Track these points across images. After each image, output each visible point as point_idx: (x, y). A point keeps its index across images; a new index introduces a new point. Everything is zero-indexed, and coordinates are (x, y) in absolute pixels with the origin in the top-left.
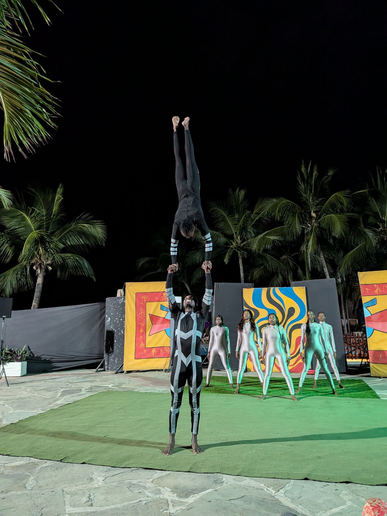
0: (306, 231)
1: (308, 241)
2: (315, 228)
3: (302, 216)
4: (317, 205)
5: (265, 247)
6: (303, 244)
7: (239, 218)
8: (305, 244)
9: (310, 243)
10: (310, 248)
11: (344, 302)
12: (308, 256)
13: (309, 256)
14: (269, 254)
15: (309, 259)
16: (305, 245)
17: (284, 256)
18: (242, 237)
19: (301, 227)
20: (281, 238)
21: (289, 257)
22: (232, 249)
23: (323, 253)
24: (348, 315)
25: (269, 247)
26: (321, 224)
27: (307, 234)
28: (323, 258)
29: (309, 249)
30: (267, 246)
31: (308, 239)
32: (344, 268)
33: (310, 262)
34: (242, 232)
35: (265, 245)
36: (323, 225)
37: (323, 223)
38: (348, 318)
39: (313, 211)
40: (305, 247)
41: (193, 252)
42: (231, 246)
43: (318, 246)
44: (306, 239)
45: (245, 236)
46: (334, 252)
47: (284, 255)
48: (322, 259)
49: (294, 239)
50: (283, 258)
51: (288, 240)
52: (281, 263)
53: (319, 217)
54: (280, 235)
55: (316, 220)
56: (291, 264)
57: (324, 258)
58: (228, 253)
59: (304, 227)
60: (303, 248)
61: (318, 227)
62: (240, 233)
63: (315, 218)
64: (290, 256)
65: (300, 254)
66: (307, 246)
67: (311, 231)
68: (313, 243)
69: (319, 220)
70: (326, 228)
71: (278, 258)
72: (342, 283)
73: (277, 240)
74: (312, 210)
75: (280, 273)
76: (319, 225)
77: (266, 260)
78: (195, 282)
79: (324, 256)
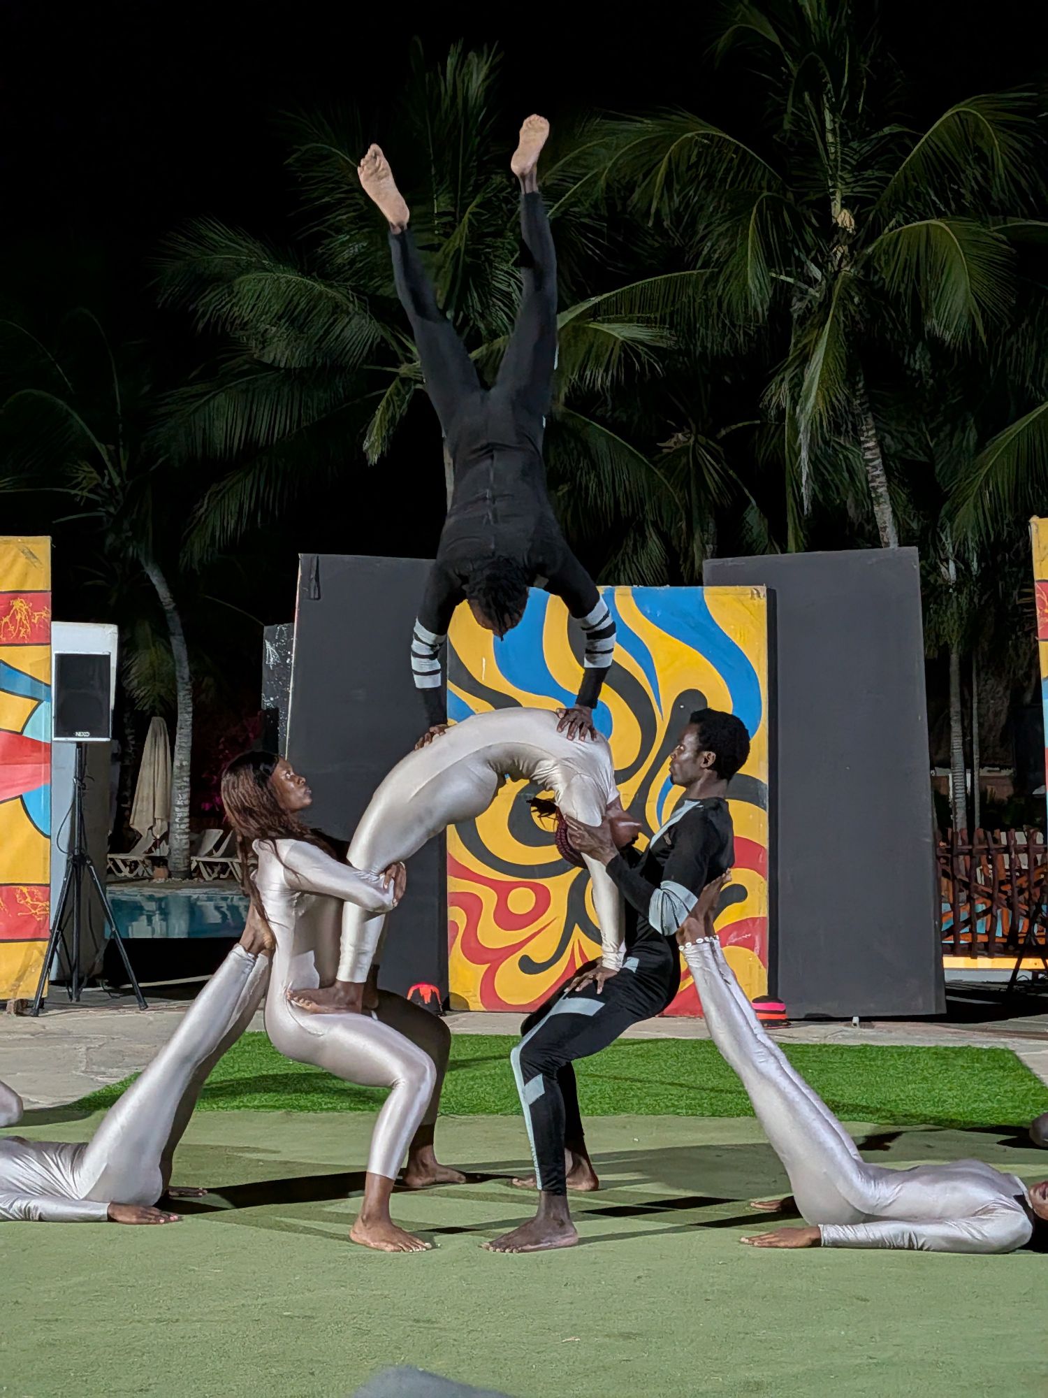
0: (797, 306)
1: (805, 359)
2: (846, 289)
3: (778, 220)
4: (862, 165)
5: (581, 377)
6: (776, 373)
7: (452, 214)
8: (788, 375)
9: (815, 370)
10: (813, 394)
11: (966, 682)
12: (801, 436)
13: (803, 439)
14: (602, 421)
15: (804, 454)
16: (787, 379)
17: (680, 435)
18: (466, 319)
19: (773, 279)
20: (666, 333)
21: (702, 439)
22: (405, 381)
23: (877, 428)
24: (975, 747)
25: (599, 378)
26: (876, 272)
27: (802, 320)
28: (877, 451)
29: (807, 398)
30: (588, 373)
31: (805, 346)
32: (976, 507)
33: (805, 471)
34: (465, 289)
35: (583, 368)
36: (887, 275)
37: (887, 263)
38: (976, 762)
39: (843, 199)
40: (785, 385)
41: (199, 388)
42: (404, 370)
43: (852, 386)
44: (796, 345)
45: (482, 316)
46: (932, 425)
47: (681, 430)
48: (868, 456)
49: (734, 341)
50: (671, 443)
51: (705, 348)
52: (659, 469)
53: (868, 230)
54: (663, 321)
55: (852, 248)
56: (712, 480)
57: (882, 452)
58: (383, 403)
59: (791, 280)
60: (778, 393)
61: (861, 284)
62: (454, 300)
63: (849, 235)
64: (711, 435)
65: (763, 425)
66: (797, 383)
67: (820, 305)
68: (829, 372)
69: (870, 250)
70: (899, 294)
71: (647, 444)
72: (959, 587)
73: (642, 343)
74: (833, 194)
75: (655, 524)
76: (867, 275)
77: (586, 451)
78: (200, 561)
79: (880, 443)
